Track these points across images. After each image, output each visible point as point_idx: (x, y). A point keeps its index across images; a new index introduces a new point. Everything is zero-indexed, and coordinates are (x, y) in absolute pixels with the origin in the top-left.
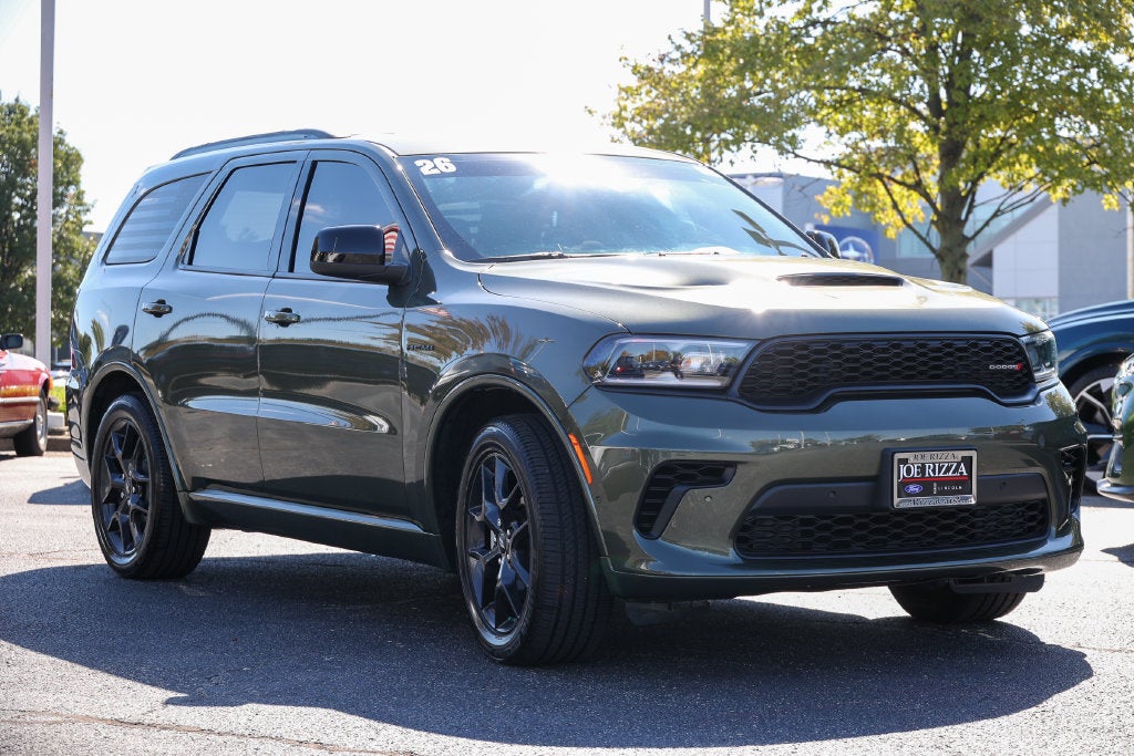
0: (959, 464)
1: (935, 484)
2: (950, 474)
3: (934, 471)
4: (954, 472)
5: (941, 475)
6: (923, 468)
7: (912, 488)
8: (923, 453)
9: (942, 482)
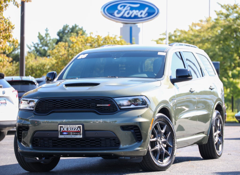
0: (78, 128)
1: (71, 132)
2: (75, 130)
3: (71, 129)
4: (76, 130)
5: (73, 130)
6: (68, 129)
7: (65, 133)
8: (67, 125)
9: (73, 132)
